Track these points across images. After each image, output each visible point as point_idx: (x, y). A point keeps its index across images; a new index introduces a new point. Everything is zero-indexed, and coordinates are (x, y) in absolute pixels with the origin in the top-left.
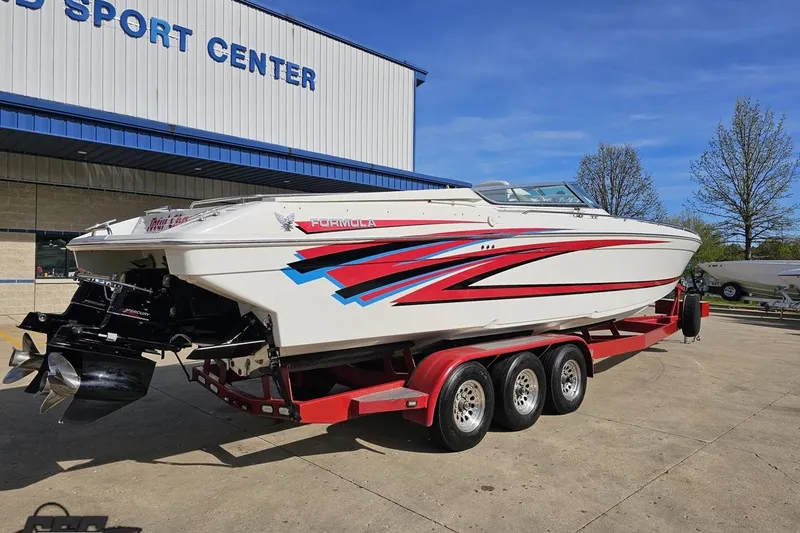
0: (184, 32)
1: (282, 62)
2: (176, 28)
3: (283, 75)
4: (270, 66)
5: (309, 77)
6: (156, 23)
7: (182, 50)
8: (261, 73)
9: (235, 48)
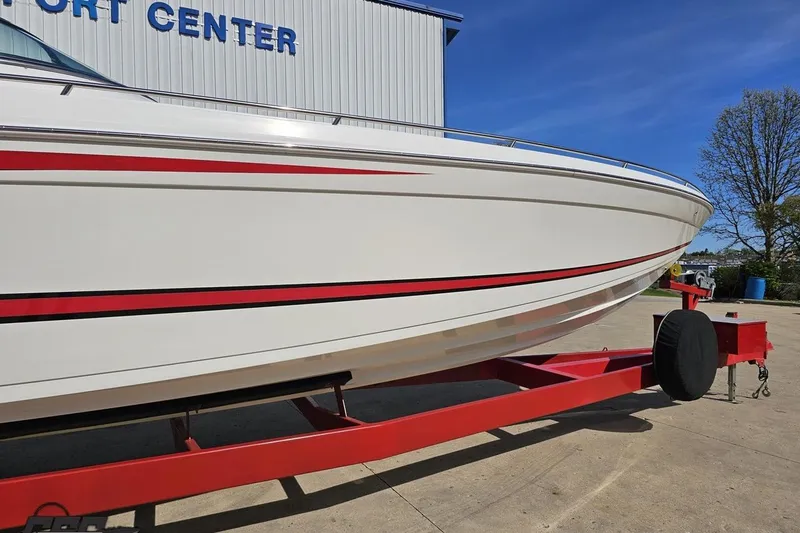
7: (115, 20)
8: (220, 40)
9: (184, 12)
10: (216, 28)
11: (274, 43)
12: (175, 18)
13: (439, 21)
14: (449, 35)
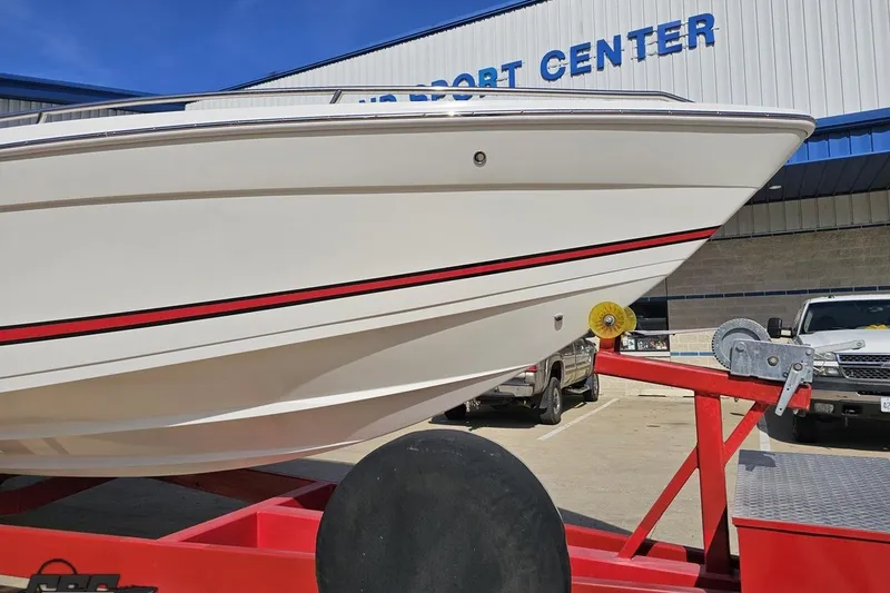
1: (649, 32)
2: (504, 68)
3: (652, 49)
4: (628, 47)
5: (703, 26)
6: (484, 73)
8: (615, 65)
9: (575, 51)
10: (610, 53)
11: (683, 41)
12: (567, 61)
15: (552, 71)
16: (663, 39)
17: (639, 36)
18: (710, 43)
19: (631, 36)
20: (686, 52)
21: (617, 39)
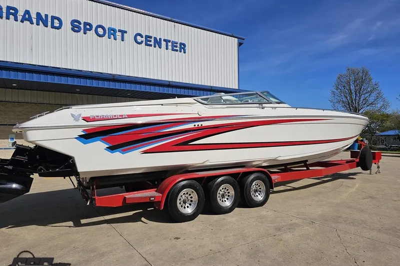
0: (123, 32)
1: (169, 41)
2: (120, 31)
3: (170, 47)
4: (164, 43)
5: (183, 47)
6: (110, 29)
7: (123, 40)
8: (159, 48)
9: (147, 37)
10: (158, 43)
11: (178, 49)
12: (144, 39)
13: (236, 39)
14: (240, 44)
15: (139, 41)
16: (173, 46)
17: (167, 41)
18: (185, 52)
19: (164, 40)
20: (178, 52)
21: (160, 39)
